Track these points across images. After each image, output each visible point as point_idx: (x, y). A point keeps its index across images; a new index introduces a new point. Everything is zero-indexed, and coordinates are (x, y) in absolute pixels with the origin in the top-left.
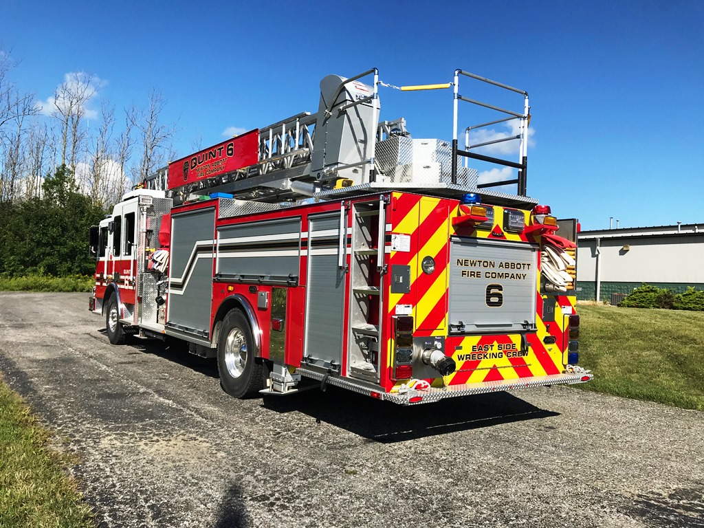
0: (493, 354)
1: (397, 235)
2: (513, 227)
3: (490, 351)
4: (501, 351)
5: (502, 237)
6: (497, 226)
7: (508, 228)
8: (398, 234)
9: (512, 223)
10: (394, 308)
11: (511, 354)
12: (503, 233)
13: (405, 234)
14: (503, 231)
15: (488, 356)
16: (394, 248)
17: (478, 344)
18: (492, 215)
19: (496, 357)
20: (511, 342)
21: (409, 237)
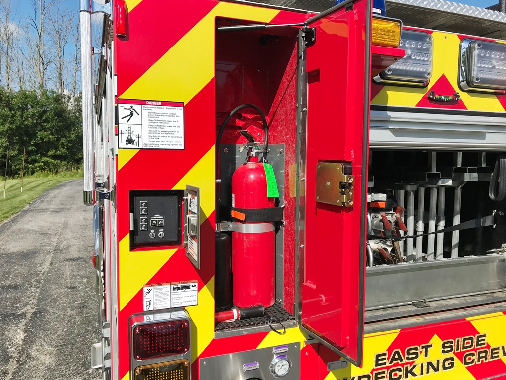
0: (430, 364)
1: (137, 107)
2: (484, 80)
3: (421, 359)
4: (451, 355)
5: (456, 106)
6: (443, 80)
7: (469, 83)
8: (142, 102)
9: (481, 69)
10: (139, 296)
11: (475, 358)
12: (457, 96)
13: (165, 104)
14: (457, 90)
15: (417, 370)
16: (130, 141)
17: (390, 350)
18: (427, 52)
19: (436, 369)
20: (475, 332)
21: (180, 112)
